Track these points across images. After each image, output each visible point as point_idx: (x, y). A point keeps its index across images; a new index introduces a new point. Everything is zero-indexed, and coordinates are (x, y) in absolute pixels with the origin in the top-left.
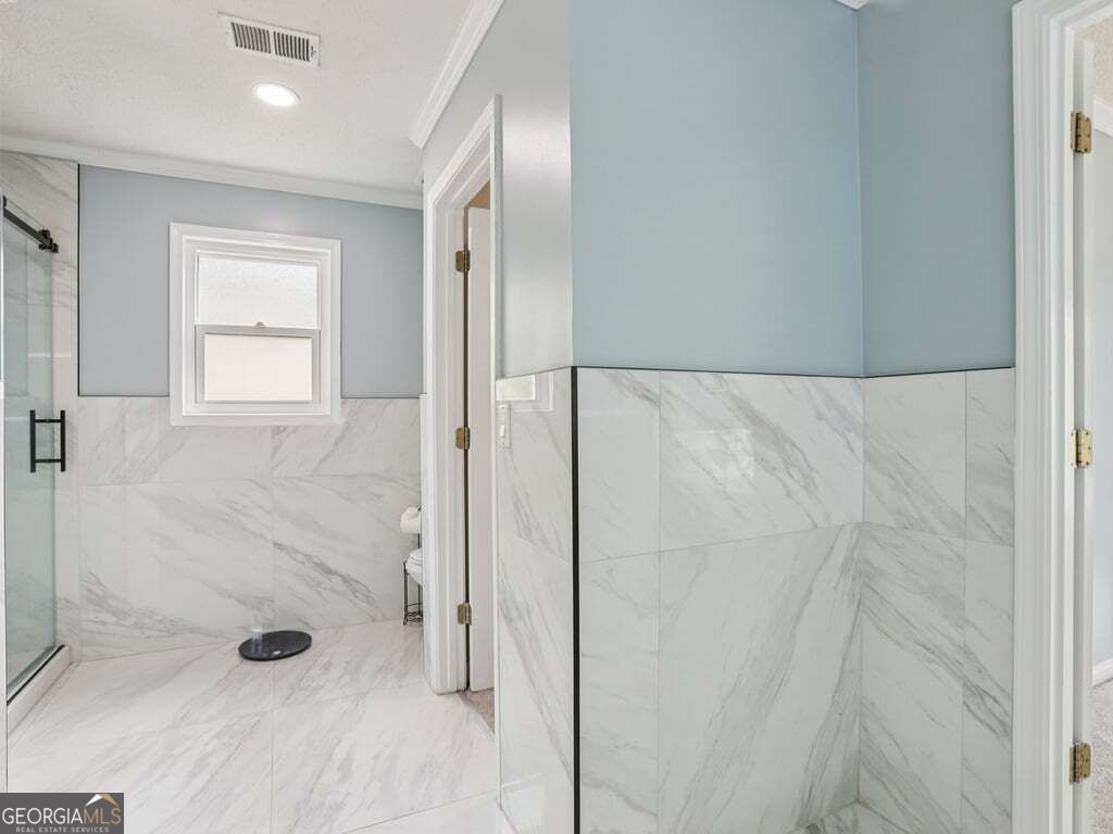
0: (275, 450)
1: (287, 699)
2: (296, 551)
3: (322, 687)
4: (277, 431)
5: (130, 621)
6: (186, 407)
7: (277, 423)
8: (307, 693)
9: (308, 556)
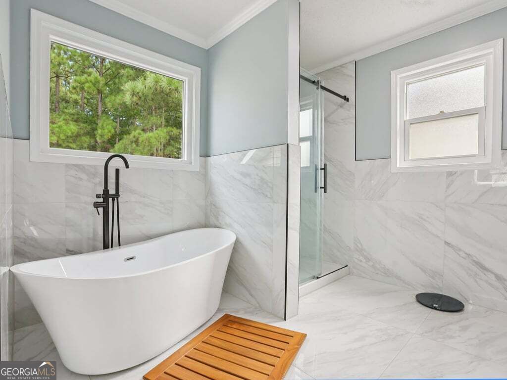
0: (448, 186)
1: (426, 332)
2: (460, 250)
3: (453, 338)
4: (450, 174)
5: (371, 263)
6: (399, 162)
7: (450, 169)
8: (440, 336)
9: (469, 255)
